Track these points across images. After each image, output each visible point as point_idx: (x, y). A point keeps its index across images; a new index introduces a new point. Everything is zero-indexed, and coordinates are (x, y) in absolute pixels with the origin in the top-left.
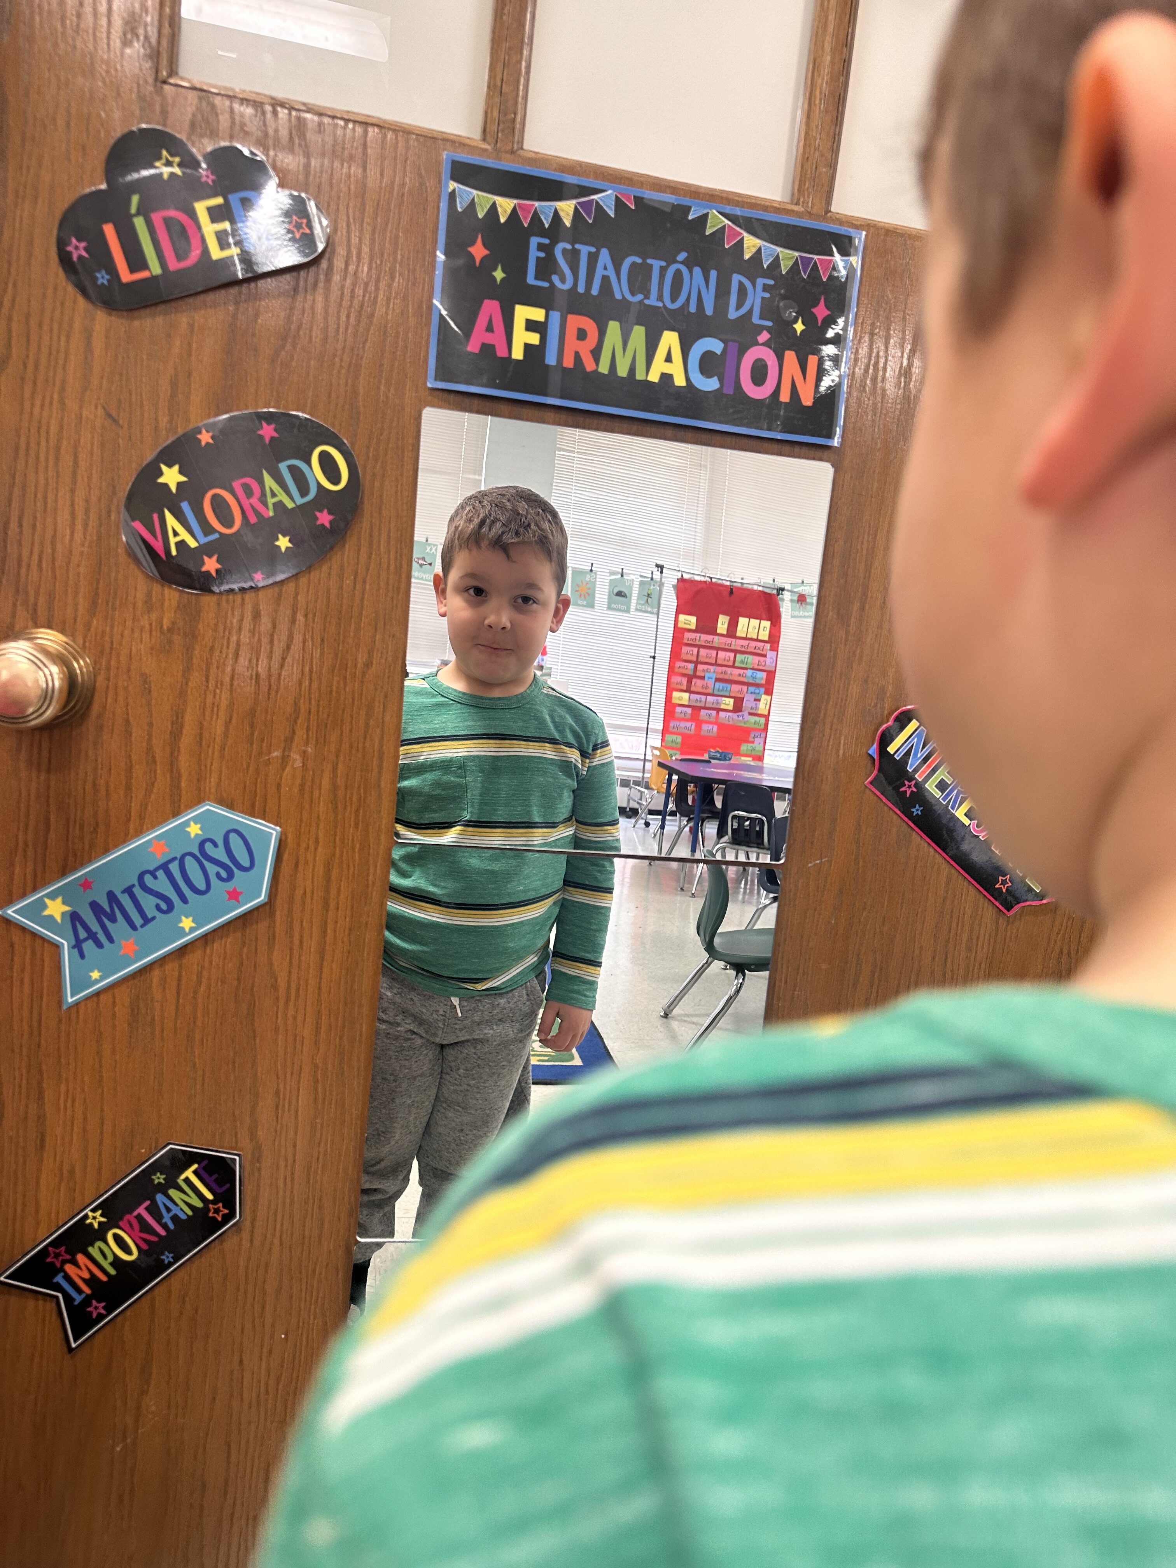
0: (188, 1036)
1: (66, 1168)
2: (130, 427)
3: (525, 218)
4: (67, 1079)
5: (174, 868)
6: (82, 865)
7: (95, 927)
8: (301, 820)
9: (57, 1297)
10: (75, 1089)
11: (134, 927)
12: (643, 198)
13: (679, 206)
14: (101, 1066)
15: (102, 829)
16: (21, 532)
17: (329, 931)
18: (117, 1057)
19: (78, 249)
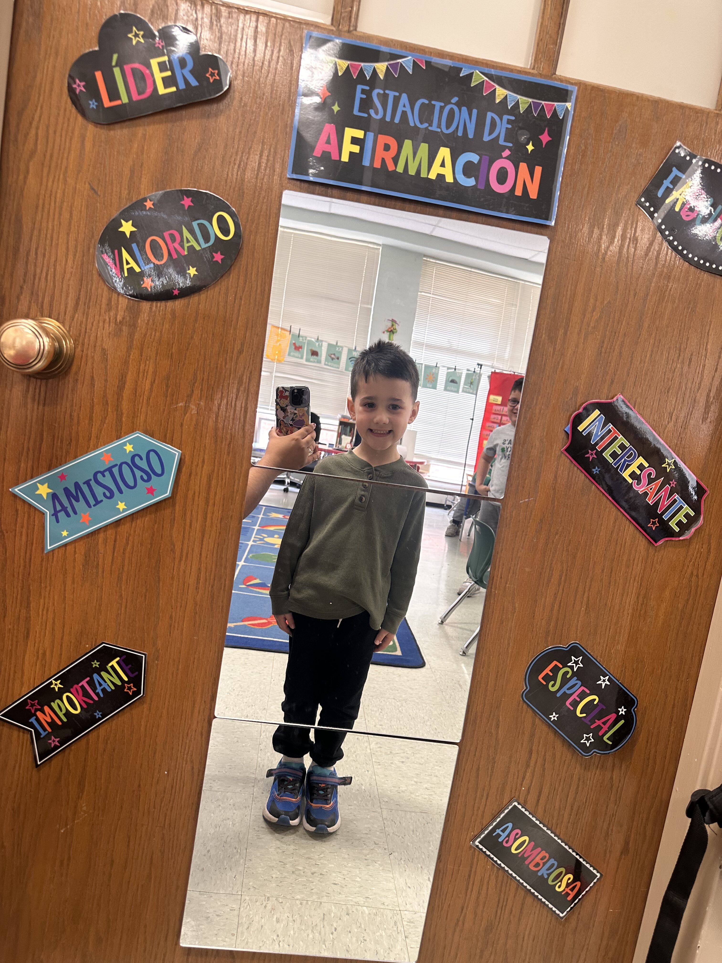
0: (118, 577)
1: (41, 652)
2: (104, 196)
3: (355, 73)
4: (45, 597)
5: (116, 470)
6: (61, 465)
7: (66, 503)
8: (194, 447)
9: (31, 731)
10: (49, 603)
11: (90, 506)
12: (430, 62)
13: (454, 67)
14: (65, 591)
15: (74, 443)
16: (36, 258)
17: (208, 519)
18: (75, 586)
19: (80, 87)
